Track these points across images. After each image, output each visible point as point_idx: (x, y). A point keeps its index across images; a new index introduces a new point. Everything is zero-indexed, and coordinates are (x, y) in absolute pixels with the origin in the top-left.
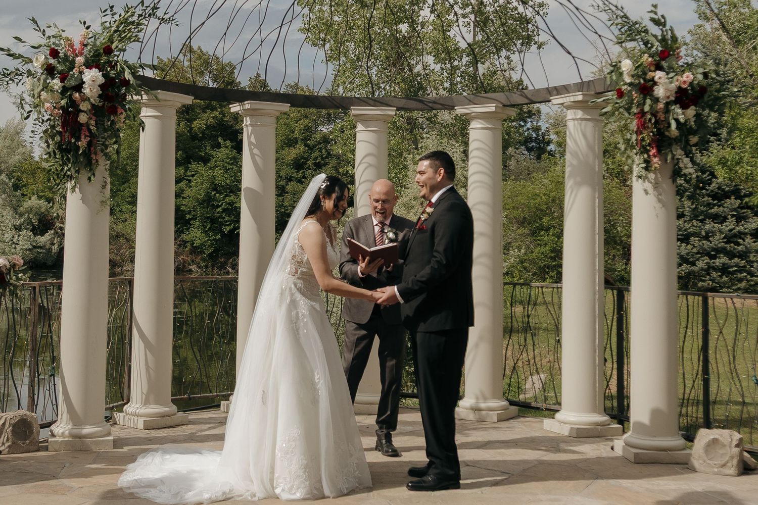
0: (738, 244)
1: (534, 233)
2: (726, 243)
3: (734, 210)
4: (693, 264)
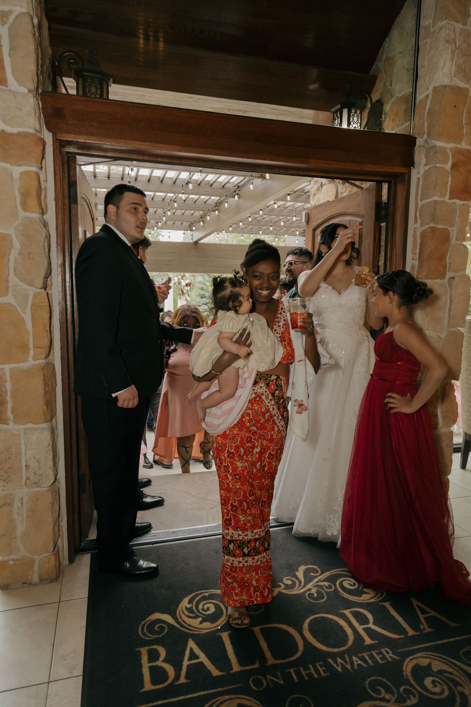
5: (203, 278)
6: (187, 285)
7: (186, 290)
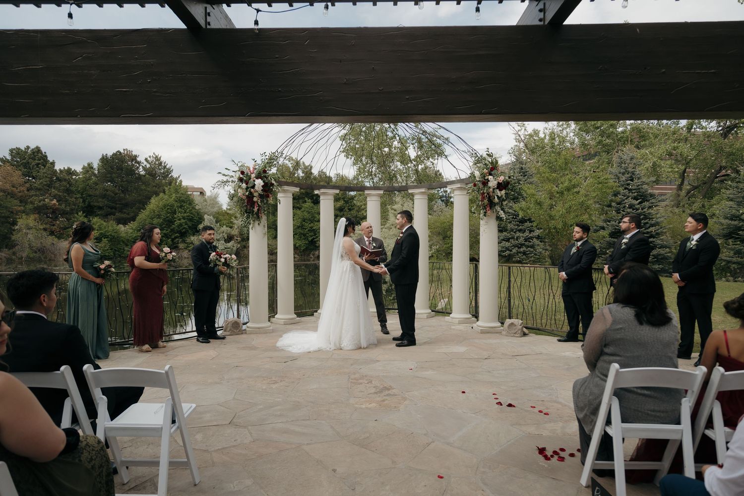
0: (530, 242)
1: (444, 238)
2: (525, 242)
3: (529, 227)
4: (511, 251)
6: (500, 186)
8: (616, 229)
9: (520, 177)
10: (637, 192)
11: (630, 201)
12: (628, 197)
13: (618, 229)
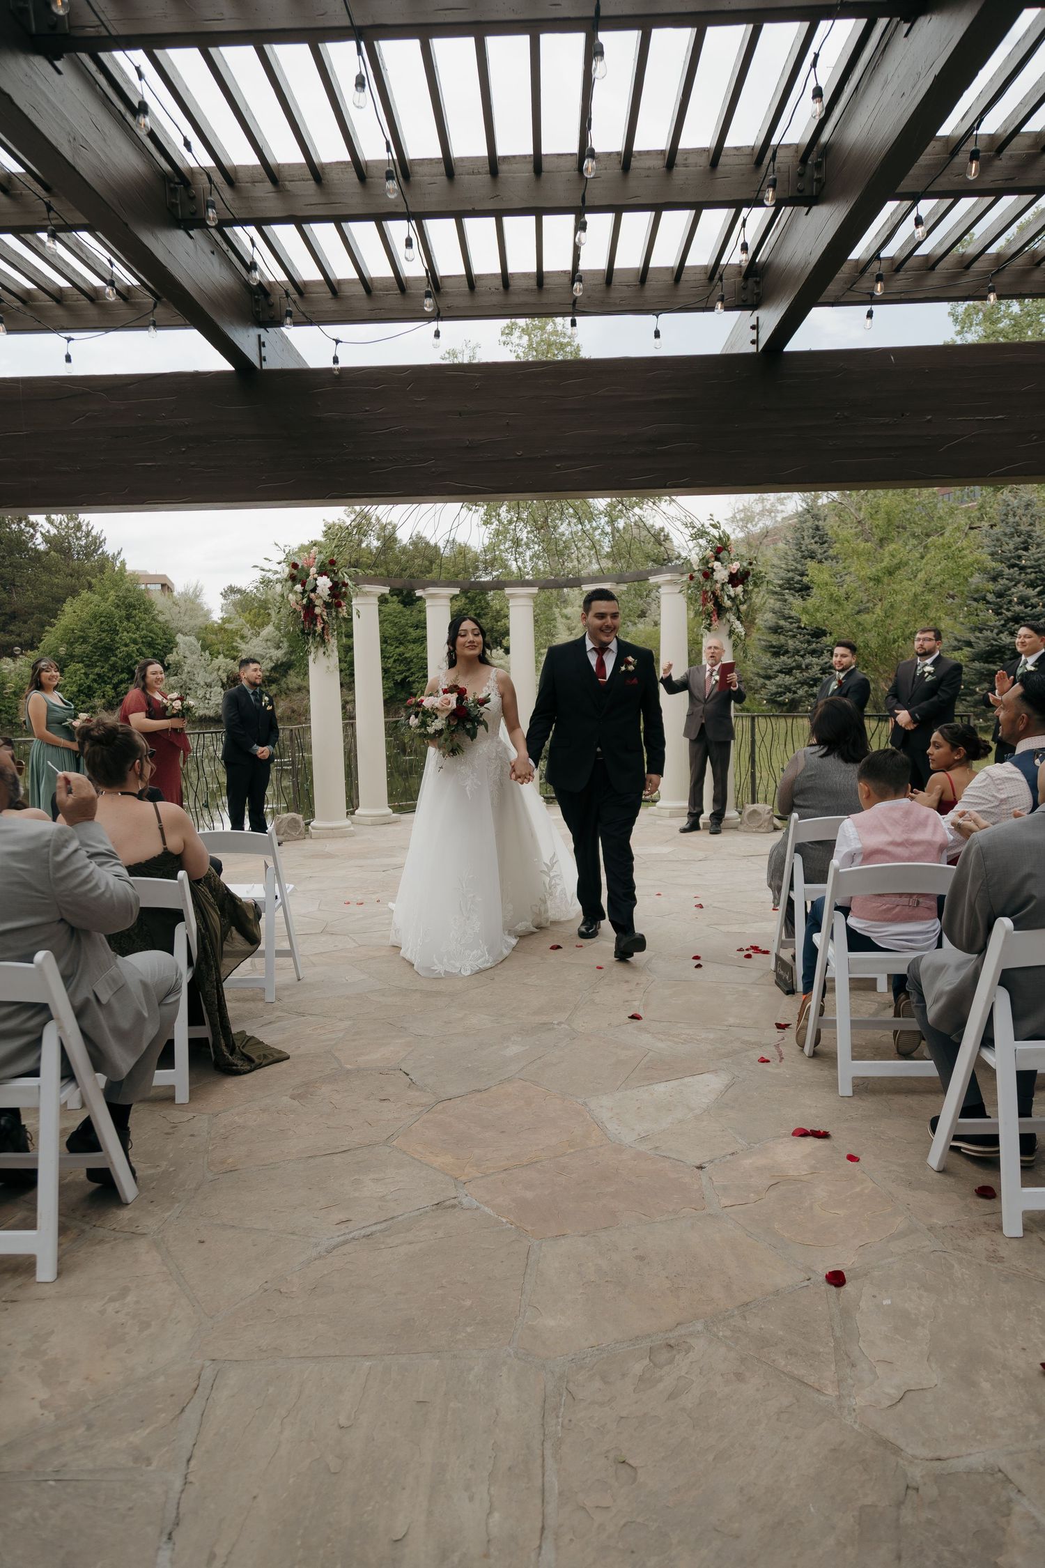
5: (779, 600)
6: (735, 579)
7: (729, 597)
8: (992, 645)
9: (815, 547)
10: (1036, 573)
11: (1021, 590)
12: (1018, 582)
13: (997, 645)
